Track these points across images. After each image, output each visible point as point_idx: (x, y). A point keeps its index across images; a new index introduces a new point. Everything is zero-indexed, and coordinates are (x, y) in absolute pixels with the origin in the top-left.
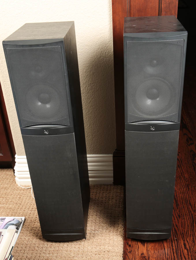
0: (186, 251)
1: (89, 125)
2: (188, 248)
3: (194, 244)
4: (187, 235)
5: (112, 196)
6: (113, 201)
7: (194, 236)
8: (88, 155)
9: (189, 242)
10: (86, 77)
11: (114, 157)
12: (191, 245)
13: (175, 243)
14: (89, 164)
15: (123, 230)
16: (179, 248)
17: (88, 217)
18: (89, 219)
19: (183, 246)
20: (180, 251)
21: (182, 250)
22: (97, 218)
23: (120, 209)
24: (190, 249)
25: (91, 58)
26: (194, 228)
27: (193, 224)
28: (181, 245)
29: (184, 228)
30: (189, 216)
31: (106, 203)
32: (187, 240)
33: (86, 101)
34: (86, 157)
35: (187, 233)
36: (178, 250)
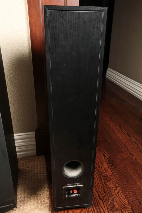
0: (101, 201)
1: (14, 110)
2: (102, 198)
3: (105, 194)
4: (98, 187)
5: (37, 165)
6: (38, 169)
7: (104, 187)
8: (15, 135)
9: (101, 193)
10: (9, 70)
11: (36, 134)
12: (104, 195)
14: (16, 141)
15: (49, 193)
16: (95, 200)
17: (18, 186)
18: (18, 188)
19: (98, 197)
20: (97, 202)
21: (98, 201)
22: (26, 186)
23: (44, 174)
24: (104, 199)
25: (13, 54)
26: (102, 180)
27: (101, 177)
28: (96, 197)
29: (95, 182)
30: (96, 172)
31: (32, 171)
32: (100, 191)
33: (11, 90)
34: (14, 136)
35: (98, 186)
36: (95, 201)
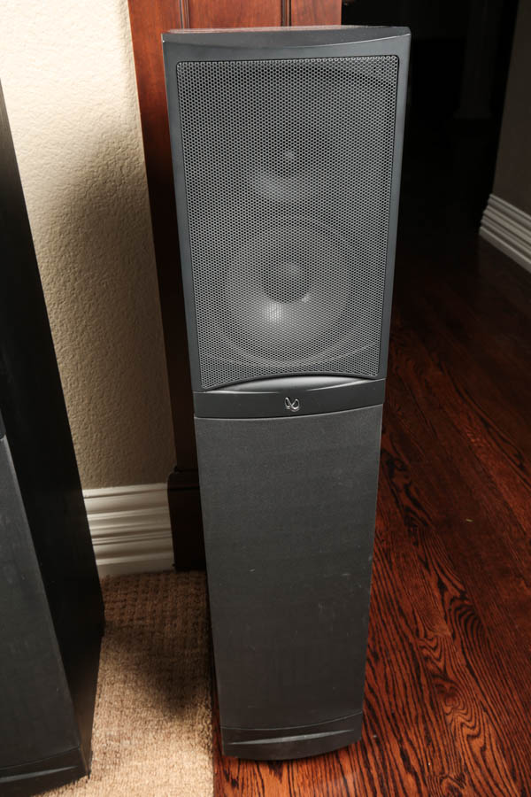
0: (410, 780)
1: (86, 401)
2: (417, 769)
3: (431, 749)
4: (406, 719)
5: (173, 610)
6: (175, 626)
7: (427, 719)
8: (86, 492)
9: (416, 745)
10: (62, 249)
11: (170, 490)
12: (423, 754)
13: (373, 751)
14: (90, 517)
15: (211, 726)
16: (389, 772)
17: (98, 692)
18: (100, 700)
19: (400, 761)
20: (394, 781)
21: (400, 775)
22: (128, 692)
23: (198, 650)
24: (423, 772)
25: (74, 186)
26: (421, 691)
27: (419, 677)
28: (392, 760)
29: (394, 696)
30: (403, 653)
31: (153, 633)
32: (410, 736)
33: (72, 328)
34: (81, 498)
35: (404, 713)
36: (387, 778)
